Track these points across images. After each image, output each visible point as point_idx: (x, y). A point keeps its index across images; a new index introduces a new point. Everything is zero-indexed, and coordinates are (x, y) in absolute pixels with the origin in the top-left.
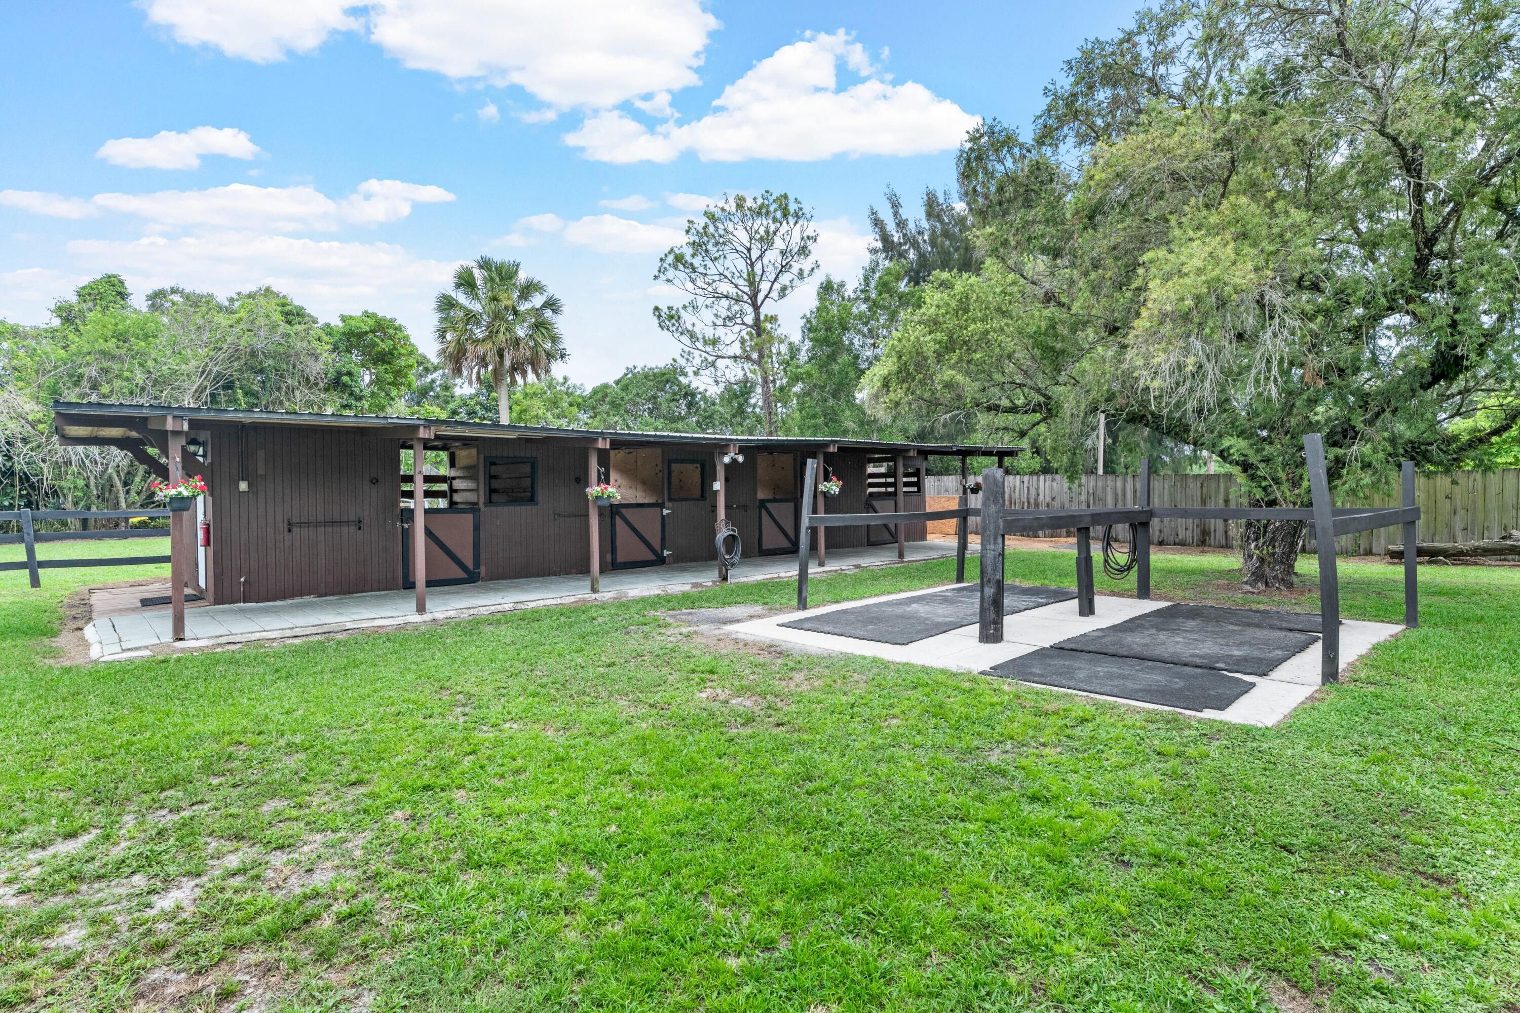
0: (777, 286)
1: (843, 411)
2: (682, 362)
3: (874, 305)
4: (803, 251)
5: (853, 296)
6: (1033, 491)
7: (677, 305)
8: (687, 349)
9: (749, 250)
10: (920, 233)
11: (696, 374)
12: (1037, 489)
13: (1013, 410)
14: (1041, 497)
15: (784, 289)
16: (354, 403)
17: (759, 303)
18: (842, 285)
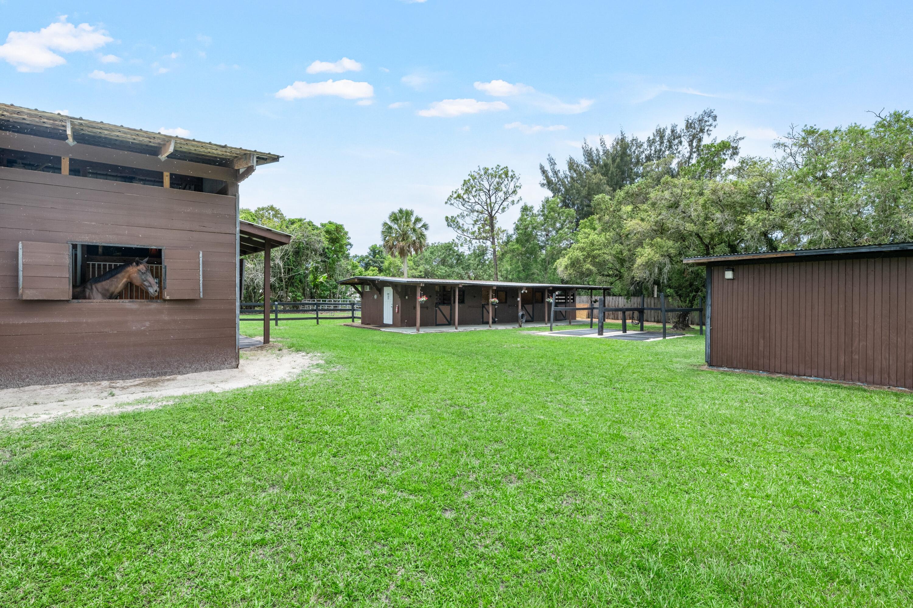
0: (502, 207)
1: (532, 265)
2: (457, 241)
3: (546, 217)
4: (514, 192)
5: (537, 213)
6: (617, 303)
7: (455, 215)
8: (459, 235)
9: (489, 191)
10: (566, 177)
11: (462, 245)
12: (618, 302)
13: (609, 275)
14: (620, 305)
15: (504, 208)
16: (327, 260)
17: (493, 215)
18: (532, 207)
